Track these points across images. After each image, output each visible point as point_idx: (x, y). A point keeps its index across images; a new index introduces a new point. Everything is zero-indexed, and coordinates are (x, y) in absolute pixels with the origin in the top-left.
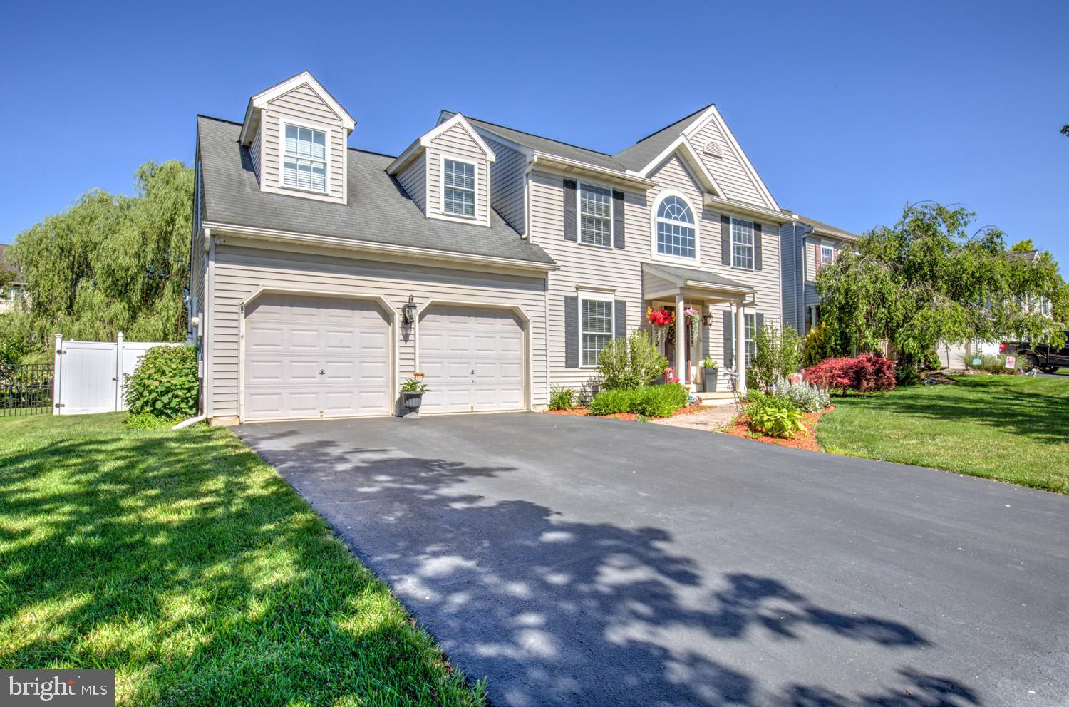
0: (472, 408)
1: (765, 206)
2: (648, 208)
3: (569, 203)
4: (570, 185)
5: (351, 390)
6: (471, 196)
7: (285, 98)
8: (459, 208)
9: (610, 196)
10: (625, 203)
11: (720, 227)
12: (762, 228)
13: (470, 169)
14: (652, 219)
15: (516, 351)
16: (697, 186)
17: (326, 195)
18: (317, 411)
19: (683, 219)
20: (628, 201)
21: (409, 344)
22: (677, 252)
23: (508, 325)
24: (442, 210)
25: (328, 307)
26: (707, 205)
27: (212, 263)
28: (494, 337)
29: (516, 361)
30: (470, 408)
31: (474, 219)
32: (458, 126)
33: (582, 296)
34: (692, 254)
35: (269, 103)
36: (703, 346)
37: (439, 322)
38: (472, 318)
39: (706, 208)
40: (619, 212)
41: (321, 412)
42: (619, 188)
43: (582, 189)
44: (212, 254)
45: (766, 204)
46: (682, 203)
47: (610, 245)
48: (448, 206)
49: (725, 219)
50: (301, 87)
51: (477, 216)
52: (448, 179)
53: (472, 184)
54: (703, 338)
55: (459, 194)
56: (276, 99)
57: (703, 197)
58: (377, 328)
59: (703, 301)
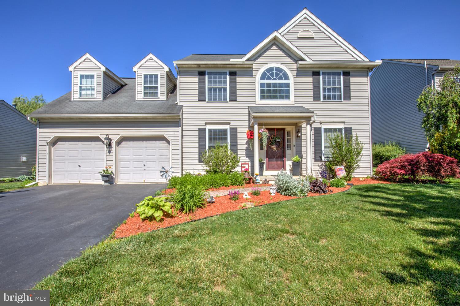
0: (144, 181)
1: (354, 60)
2: (254, 77)
3: (201, 82)
4: (201, 74)
5: (91, 173)
6: (156, 88)
7: (81, 65)
8: (152, 95)
9: (226, 75)
10: (237, 77)
11: (312, 79)
12: (351, 74)
13: (156, 76)
14: (257, 81)
15: (168, 155)
16: (292, 58)
17: (95, 98)
18: (78, 181)
19: (281, 78)
20: (239, 76)
21: (111, 154)
22: (275, 97)
23: (163, 144)
24: (143, 96)
25: (69, 142)
26: (299, 68)
27: (38, 129)
28: (155, 150)
29: (167, 160)
30: (143, 181)
31: (159, 98)
32: (151, 59)
33: (208, 127)
34: (288, 97)
35: (75, 68)
36: (296, 149)
37: (129, 144)
38: (145, 142)
39: (299, 69)
40: (233, 83)
41: (80, 181)
42: (233, 70)
43: (208, 74)
44: (38, 126)
45: (355, 58)
46: (279, 70)
47: (227, 100)
48: (145, 94)
49: (316, 74)
50: (86, 59)
51: (159, 96)
52: (145, 83)
53: (156, 83)
54: (296, 144)
55: (151, 88)
56: (77, 66)
57: (297, 63)
58: (101, 148)
59: (297, 123)
